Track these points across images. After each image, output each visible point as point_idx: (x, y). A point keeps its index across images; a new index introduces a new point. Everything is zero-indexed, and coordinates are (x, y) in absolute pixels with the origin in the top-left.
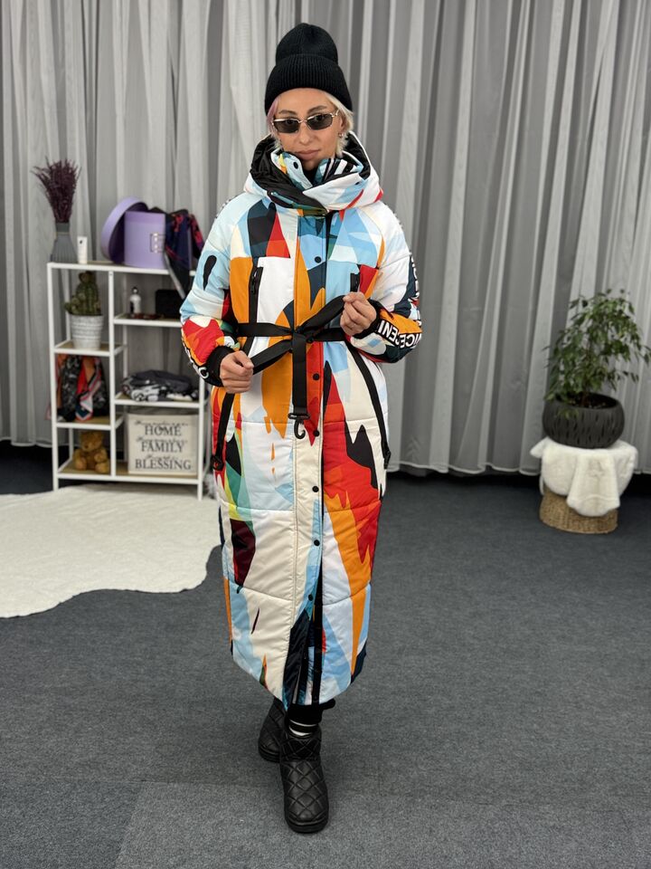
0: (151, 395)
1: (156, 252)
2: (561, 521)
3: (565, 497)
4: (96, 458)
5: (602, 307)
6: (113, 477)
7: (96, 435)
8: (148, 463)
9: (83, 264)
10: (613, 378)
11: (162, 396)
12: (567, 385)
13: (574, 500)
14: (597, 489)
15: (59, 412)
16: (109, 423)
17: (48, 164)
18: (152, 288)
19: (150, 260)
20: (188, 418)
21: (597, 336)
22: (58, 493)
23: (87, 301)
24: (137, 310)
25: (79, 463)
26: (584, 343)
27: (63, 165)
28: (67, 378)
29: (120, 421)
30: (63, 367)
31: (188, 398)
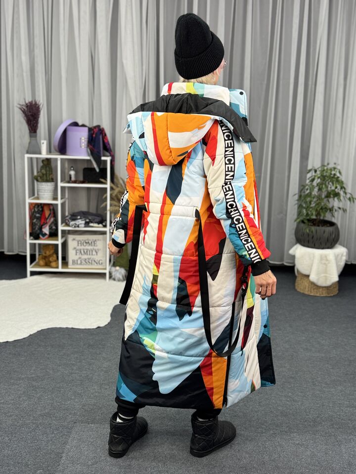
0: (81, 224)
1: (83, 147)
2: (307, 289)
3: (308, 276)
4: (51, 259)
5: (325, 172)
6: (60, 269)
7: (51, 247)
8: (79, 262)
9: (44, 155)
10: (333, 210)
11: (87, 224)
12: (307, 214)
13: (313, 278)
14: (326, 271)
15: (31, 235)
16: (57, 240)
17: (25, 102)
18: (81, 167)
19: (80, 151)
20: (100, 237)
21: (322, 187)
22: (30, 279)
23: (46, 174)
24: (73, 179)
25: (42, 263)
26: (315, 192)
27: (34, 103)
28: (35, 216)
29: (63, 240)
30: (33, 210)
31: (101, 225)
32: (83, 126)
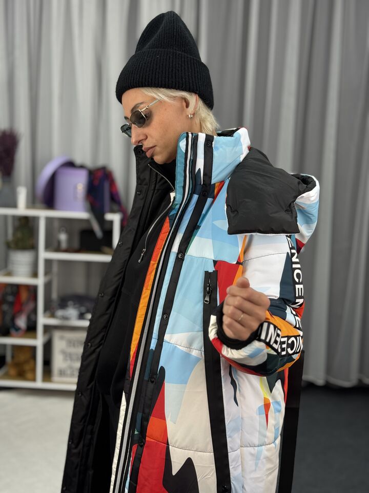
0: (72, 315)
4: (26, 367)
6: (39, 384)
9: (22, 209)
23: (23, 238)
27: (9, 132)
28: (5, 301)
29: (46, 338)
30: (2, 292)
32: (82, 167)
